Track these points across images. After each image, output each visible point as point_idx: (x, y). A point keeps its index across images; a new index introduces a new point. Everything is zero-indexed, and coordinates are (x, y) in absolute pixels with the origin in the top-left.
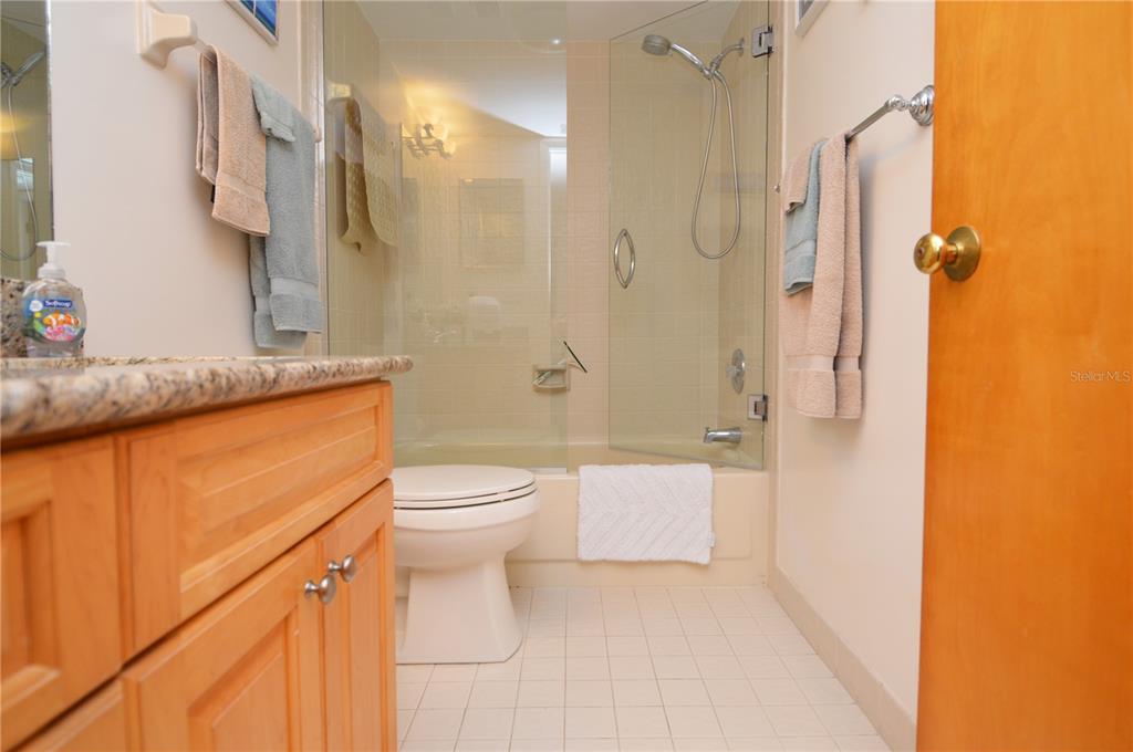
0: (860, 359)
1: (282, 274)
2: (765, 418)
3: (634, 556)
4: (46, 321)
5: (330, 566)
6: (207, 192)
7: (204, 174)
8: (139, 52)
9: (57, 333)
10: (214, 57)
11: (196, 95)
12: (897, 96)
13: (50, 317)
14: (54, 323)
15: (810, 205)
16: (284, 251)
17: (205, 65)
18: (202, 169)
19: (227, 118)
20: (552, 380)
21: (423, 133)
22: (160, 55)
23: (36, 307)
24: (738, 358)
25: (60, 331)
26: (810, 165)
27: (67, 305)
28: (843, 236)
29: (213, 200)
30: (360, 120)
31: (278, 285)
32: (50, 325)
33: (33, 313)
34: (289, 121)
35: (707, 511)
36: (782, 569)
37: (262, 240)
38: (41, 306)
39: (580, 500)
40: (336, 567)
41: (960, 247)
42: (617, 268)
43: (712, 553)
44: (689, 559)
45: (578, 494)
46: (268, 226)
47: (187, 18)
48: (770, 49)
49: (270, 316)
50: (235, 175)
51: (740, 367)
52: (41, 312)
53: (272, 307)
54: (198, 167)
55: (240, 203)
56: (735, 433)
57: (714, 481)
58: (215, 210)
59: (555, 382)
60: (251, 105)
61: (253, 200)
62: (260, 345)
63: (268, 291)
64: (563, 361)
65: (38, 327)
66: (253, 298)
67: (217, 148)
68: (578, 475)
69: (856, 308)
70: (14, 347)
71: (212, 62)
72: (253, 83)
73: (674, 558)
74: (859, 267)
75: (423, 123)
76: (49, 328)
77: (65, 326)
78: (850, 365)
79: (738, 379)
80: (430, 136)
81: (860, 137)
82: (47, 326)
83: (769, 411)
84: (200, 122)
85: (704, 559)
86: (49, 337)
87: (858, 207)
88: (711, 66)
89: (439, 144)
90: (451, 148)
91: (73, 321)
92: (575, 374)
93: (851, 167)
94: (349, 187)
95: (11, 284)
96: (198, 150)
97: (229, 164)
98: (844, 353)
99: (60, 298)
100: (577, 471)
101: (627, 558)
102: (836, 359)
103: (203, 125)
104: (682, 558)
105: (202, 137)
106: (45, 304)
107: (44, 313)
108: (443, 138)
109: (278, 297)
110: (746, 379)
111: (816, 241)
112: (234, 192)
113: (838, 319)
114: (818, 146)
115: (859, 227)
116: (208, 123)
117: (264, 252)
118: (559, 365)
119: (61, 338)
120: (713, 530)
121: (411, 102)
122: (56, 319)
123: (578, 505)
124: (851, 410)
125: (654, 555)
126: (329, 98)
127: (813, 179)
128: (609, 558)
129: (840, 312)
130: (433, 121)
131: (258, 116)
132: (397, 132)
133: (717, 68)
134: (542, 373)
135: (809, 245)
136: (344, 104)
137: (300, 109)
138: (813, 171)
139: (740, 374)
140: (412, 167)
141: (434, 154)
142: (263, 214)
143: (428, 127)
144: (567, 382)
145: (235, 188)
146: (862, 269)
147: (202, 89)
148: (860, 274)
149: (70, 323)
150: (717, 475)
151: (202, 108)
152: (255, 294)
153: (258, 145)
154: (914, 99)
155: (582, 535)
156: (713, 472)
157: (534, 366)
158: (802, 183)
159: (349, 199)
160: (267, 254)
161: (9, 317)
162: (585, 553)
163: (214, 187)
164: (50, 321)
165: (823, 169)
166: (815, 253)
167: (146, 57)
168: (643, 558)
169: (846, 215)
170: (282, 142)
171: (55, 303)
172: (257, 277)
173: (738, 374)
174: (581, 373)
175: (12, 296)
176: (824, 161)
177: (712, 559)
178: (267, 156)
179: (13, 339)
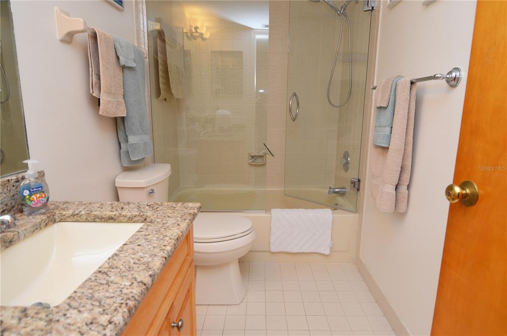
0: (408, 186)
1: (134, 133)
2: (358, 190)
3: (295, 250)
4: (31, 199)
5: (173, 324)
6: (96, 102)
7: (94, 95)
8: (58, 39)
9: (37, 204)
10: (95, 34)
11: (88, 53)
12: (440, 74)
13: (33, 196)
14: (35, 199)
15: (390, 109)
16: (133, 123)
17: (91, 38)
18: (93, 92)
19: (104, 65)
20: (257, 160)
21: (194, 30)
22: (69, 38)
23: (26, 193)
24: (346, 155)
25: (38, 202)
26: (391, 88)
27: (40, 189)
28: (405, 130)
29: (99, 105)
30: (164, 37)
31: (132, 139)
32: (34, 200)
33: (25, 196)
34: (132, 56)
35: (329, 232)
36: (362, 259)
37: (123, 118)
38: (28, 192)
39: (272, 225)
40: (175, 325)
41: (468, 191)
42: (290, 111)
43: (330, 249)
44: (320, 252)
45: (271, 223)
46: (126, 113)
47: (82, 20)
48: (373, 8)
49: (128, 152)
50: (109, 93)
51: (347, 160)
52: (29, 195)
53: (129, 149)
54: (91, 92)
55: (112, 106)
56: (343, 190)
57: (333, 218)
58: (100, 111)
59: (259, 161)
60: (114, 53)
61: (118, 101)
62: (124, 165)
63: (127, 141)
64: (263, 151)
65: (28, 202)
66: (120, 144)
67: (100, 80)
68: (271, 213)
69: (408, 163)
70: (17, 209)
71: (94, 36)
72: (114, 42)
73: (313, 251)
74: (412, 144)
75: (194, 26)
76: (33, 202)
77: (40, 199)
78: (403, 189)
79: (346, 166)
80: (197, 32)
81: (419, 84)
82: (32, 201)
83: (360, 186)
84: (90, 69)
85: (327, 252)
86: (33, 206)
87: (414, 115)
88: (341, 9)
89: (202, 34)
90: (207, 36)
91: (43, 196)
92: (269, 157)
93: (412, 96)
94: (160, 73)
95: (13, 180)
96: (91, 83)
97: (106, 88)
98: (401, 182)
99: (36, 187)
100: (270, 211)
101: (292, 251)
102: (397, 186)
103: (92, 69)
104: (317, 251)
105: (92, 75)
106: (30, 191)
107: (30, 195)
108: (203, 31)
109: (132, 145)
110: (350, 166)
111: (392, 128)
112: (109, 101)
113: (400, 168)
114: (396, 80)
115: (413, 125)
116: (94, 66)
117: (124, 124)
118: (261, 154)
119: (39, 205)
120: (332, 240)
121: (187, 15)
122: (36, 197)
123: (271, 228)
124: (402, 207)
125: (304, 250)
126: (149, 29)
127: (392, 97)
128: (284, 251)
129: (400, 166)
130: (199, 25)
131: (118, 58)
132: (181, 30)
133: (344, 10)
134: (253, 157)
135: (388, 129)
136: (157, 32)
137: (136, 45)
138: (393, 92)
139: (347, 163)
140: (188, 45)
141: (199, 40)
142: (123, 107)
143: (196, 28)
144: (264, 161)
145: (110, 99)
146: (413, 145)
147: (90, 50)
148: (412, 147)
149: (42, 197)
150: (335, 215)
151: (91, 60)
152: (120, 141)
153: (118, 72)
154: (448, 74)
155: (272, 241)
156: (333, 214)
157: (249, 154)
158: (387, 98)
159: (161, 80)
160: (125, 124)
161: (13, 196)
162: (273, 249)
163: (99, 99)
164: (33, 198)
165: (398, 93)
166: (391, 133)
167: (62, 41)
168: (299, 252)
169: (408, 120)
170: (130, 68)
171: (35, 189)
172: (121, 134)
173: (346, 163)
174: (272, 157)
175: (13, 186)
176: (399, 88)
177: (331, 251)
178: (123, 76)
179: (16, 205)
